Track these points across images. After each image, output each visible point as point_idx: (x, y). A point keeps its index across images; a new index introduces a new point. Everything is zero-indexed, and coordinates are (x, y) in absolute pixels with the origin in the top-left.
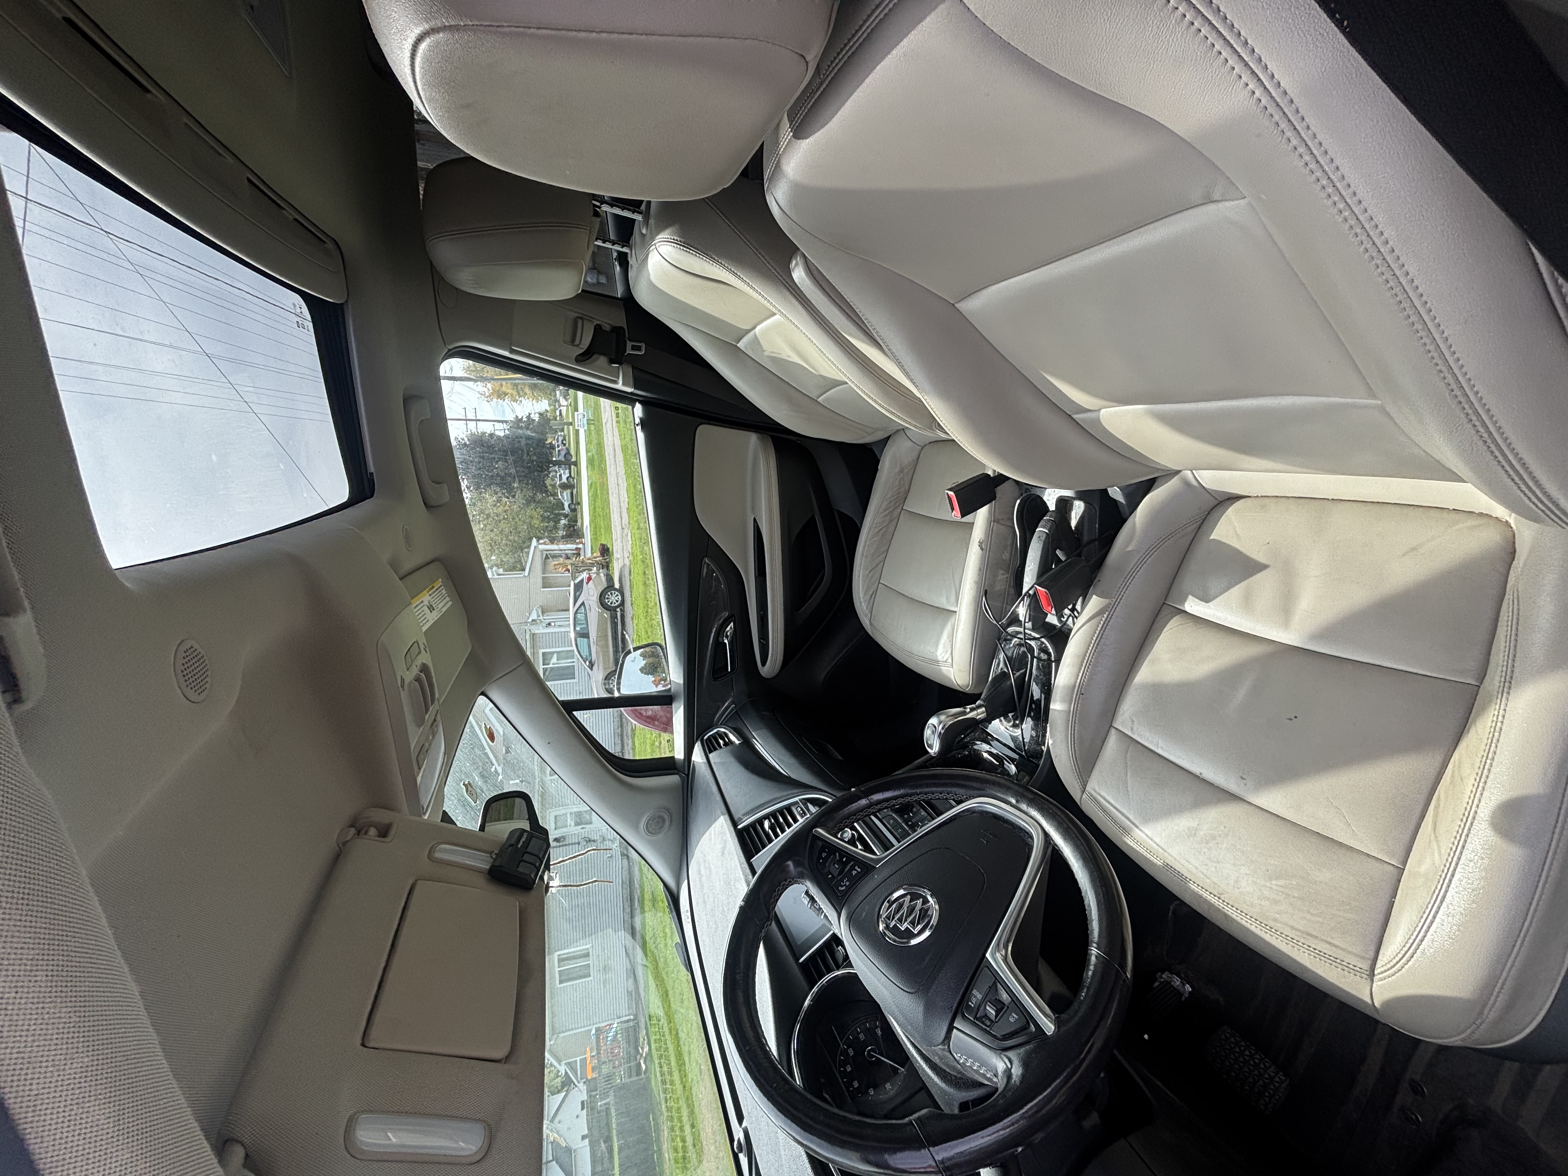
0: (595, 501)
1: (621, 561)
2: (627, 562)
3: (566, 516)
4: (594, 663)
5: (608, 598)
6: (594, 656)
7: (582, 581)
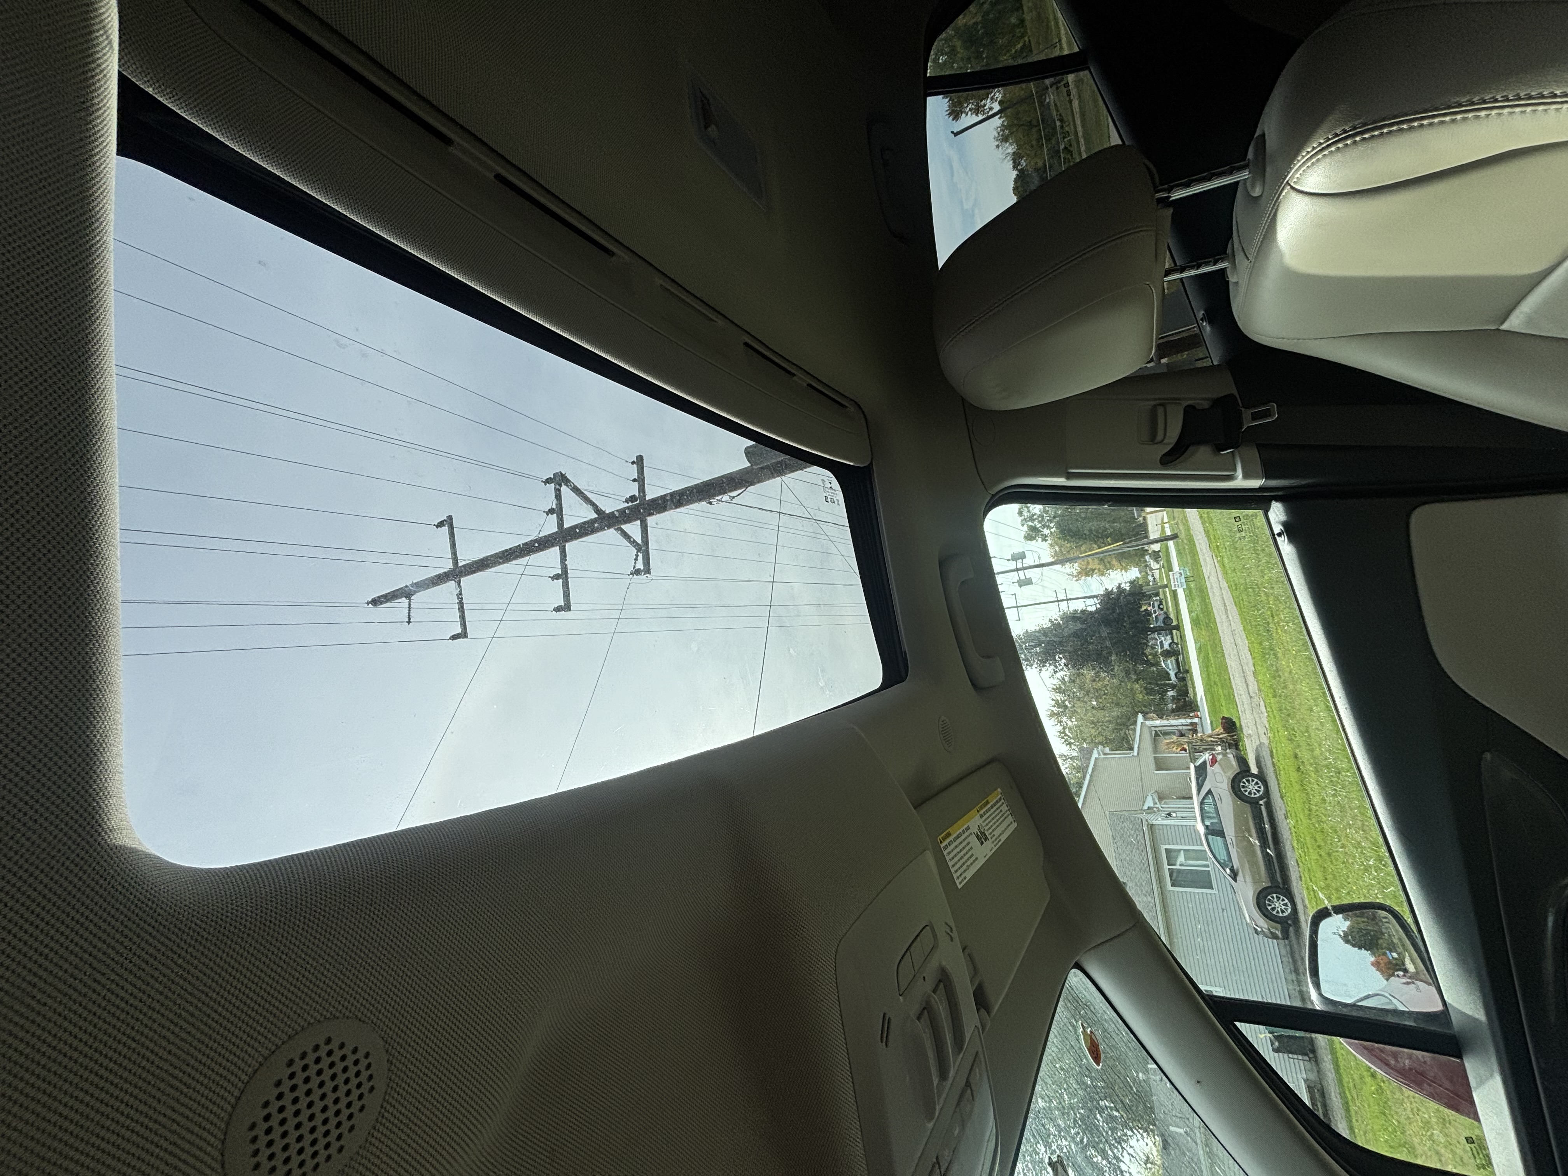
0: (1207, 667)
1: (1255, 737)
2: (1265, 741)
3: (1173, 687)
4: (1238, 870)
5: (1243, 787)
6: (1236, 864)
7: (1205, 762)
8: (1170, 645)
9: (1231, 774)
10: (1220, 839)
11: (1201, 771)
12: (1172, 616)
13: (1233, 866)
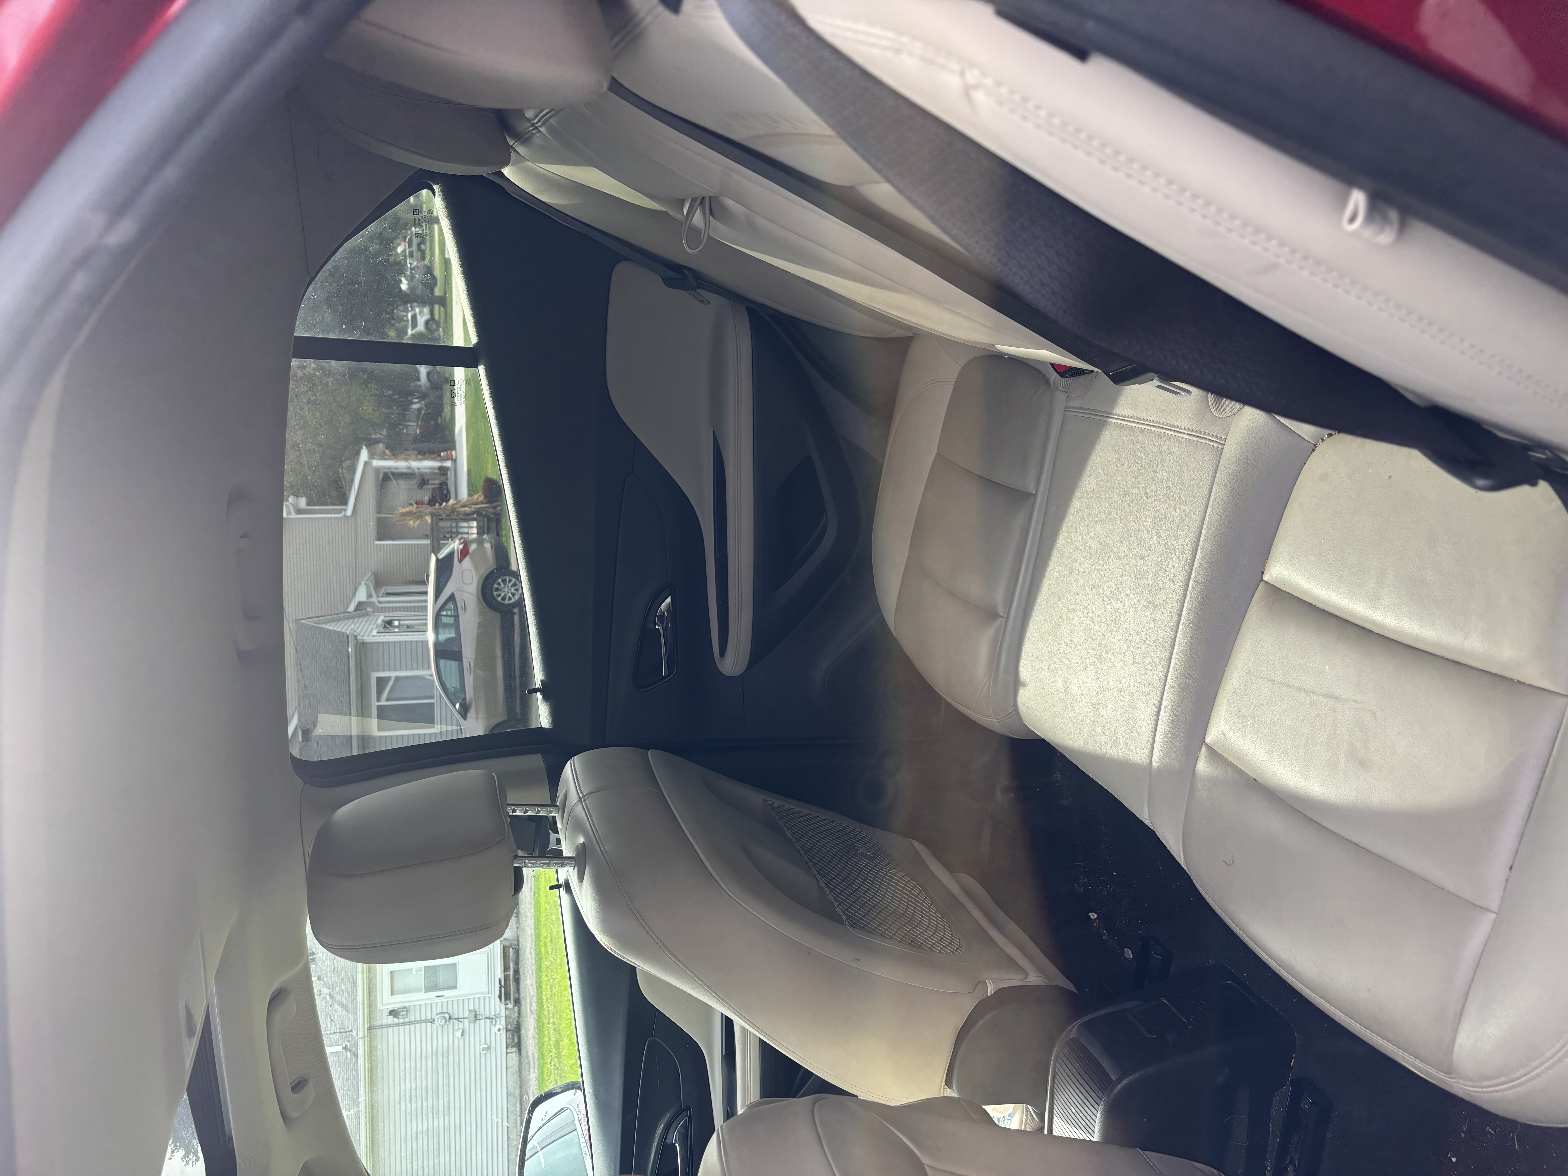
4: (470, 705)
5: (497, 590)
6: (469, 693)
7: (451, 555)
8: (427, 323)
9: (485, 570)
10: (454, 664)
11: (445, 568)
12: (437, 272)
13: (465, 699)
